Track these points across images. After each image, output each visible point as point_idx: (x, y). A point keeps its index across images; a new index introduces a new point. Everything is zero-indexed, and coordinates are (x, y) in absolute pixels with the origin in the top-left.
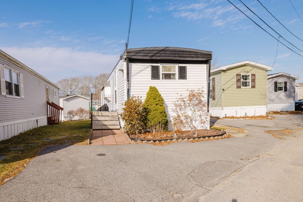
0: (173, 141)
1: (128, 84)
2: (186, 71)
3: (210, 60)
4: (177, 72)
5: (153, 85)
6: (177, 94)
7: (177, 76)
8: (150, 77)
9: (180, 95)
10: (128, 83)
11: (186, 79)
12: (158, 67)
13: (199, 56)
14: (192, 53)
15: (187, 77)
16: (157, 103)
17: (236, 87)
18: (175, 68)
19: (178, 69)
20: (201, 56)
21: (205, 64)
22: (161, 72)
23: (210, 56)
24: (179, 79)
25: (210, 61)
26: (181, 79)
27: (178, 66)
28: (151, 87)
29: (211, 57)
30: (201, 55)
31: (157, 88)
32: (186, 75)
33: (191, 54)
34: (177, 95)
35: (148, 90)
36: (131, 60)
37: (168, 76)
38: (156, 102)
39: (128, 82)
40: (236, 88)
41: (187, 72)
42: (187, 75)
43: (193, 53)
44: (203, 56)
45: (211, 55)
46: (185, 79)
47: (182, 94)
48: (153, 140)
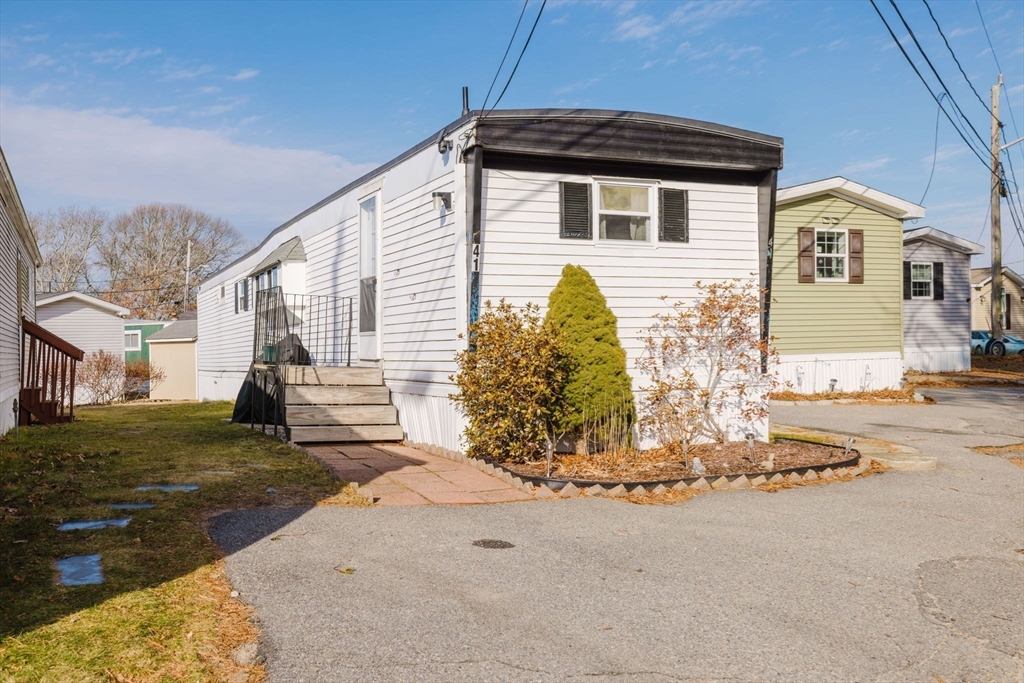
0: (694, 485)
1: (477, 254)
2: (687, 209)
3: (776, 169)
4: (653, 210)
5: (575, 262)
6: (663, 298)
7: (654, 227)
8: (557, 228)
9: (670, 302)
10: (477, 247)
11: (687, 241)
12: (584, 189)
13: (740, 153)
14: (713, 141)
15: (692, 233)
16: (598, 332)
17: (796, 277)
18: (646, 197)
19: (660, 199)
20: (745, 154)
21: (754, 185)
22: (597, 209)
23: (776, 157)
24: (660, 239)
25: (776, 176)
26: (667, 240)
27: (660, 189)
28: (569, 267)
29: (779, 160)
30: (745, 148)
31: (592, 273)
32: (687, 226)
33: (709, 145)
34: (661, 303)
35: (556, 281)
36: (488, 157)
37: (618, 227)
38: (596, 331)
39: (475, 245)
40: (797, 282)
41: (691, 215)
42: (692, 224)
43: (719, 141)
44: (753, 154)
45: (778, 151)
46: (683, 241)
47: (682, 300)
48: (625, 485)
